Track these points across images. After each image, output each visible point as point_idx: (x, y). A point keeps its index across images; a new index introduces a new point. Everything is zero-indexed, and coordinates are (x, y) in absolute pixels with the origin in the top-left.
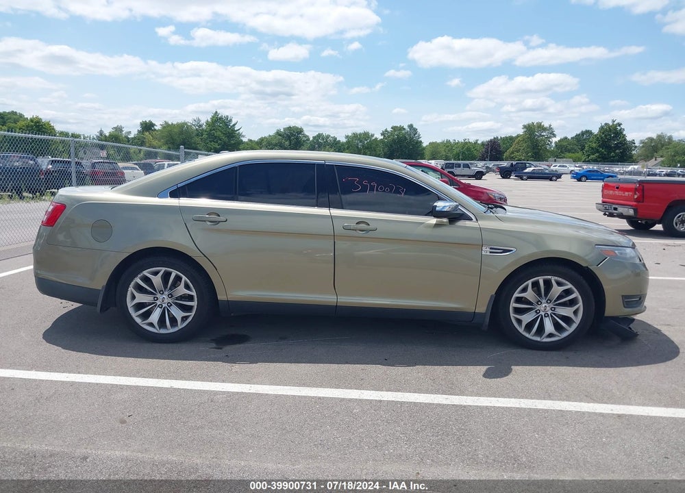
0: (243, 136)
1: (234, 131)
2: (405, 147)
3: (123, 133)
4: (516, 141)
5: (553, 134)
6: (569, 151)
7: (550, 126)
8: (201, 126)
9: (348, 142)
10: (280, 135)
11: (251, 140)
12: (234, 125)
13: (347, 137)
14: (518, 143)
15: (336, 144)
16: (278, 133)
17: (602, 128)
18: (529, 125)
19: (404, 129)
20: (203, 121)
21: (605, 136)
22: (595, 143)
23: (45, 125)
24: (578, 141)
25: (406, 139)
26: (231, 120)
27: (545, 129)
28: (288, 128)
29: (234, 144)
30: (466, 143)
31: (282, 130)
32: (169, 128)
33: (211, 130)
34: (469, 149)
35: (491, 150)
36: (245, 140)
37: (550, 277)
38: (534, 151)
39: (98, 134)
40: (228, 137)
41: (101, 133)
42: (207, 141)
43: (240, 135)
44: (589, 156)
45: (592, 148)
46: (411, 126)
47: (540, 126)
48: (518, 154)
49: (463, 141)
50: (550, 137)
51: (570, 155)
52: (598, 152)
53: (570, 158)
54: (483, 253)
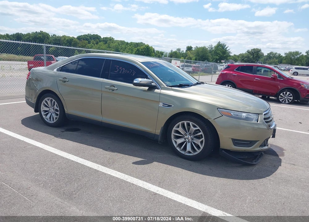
0: (231, 53)
1: (226, 50)
3: (181, 51)
8: (212, 48)
9: (286, 56)
10: (249, 53)
11: (235, 55)
12: (227, 48)
13: (285, 54)
15: (280, 57)
16: (248, 52)
20: (213, 46)
23: (150, 48)
26: (225, 46)
28: (253, 49)
29: (226, 56)
31: (250, 50)
32: (198, 49)
33: (216, 50)
36: (232, 55)
37: (189, 122)
39: (170, 52)
40: (223, 53)
41: (172, 51)
42: (214, 55)
43: (229, 52)
54: (160, 106)
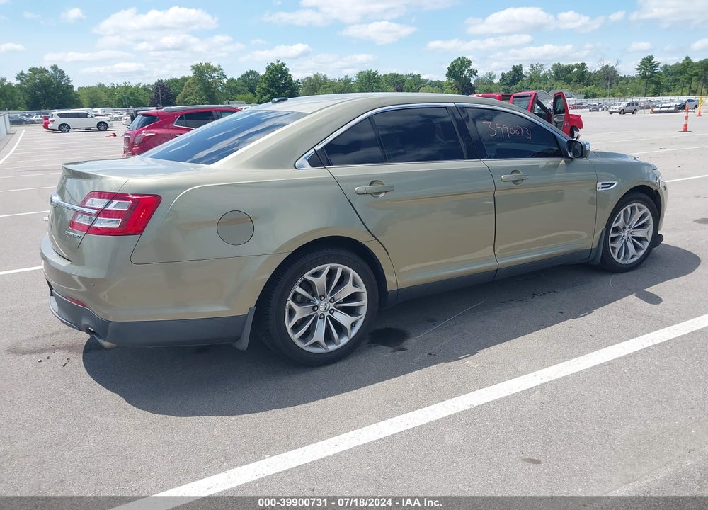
2: (53, 93)
4: (186, 83)
5: (224, 75)
6: (239, 92)
7: (219, 66)
14: (189, 85)
17: (268, 68)
18: (197, 65)
19: (47, 72)
21: (274, 76)
22: (265, 83)
24: (246, 82)
25: (51, 83)
27: (214, 70)
30: (127, 88)
34: (132, 94)
35: (162, 95)
38: (208, 94)
44: (261, 97)
45: (264, 89)
46: (55, 68)
47: (209, 67)
48: (192, 97)
49: (123, 85)
50: (221, 79)
51: (242, 96)
52: (270, 93)
53: (241, 99)
